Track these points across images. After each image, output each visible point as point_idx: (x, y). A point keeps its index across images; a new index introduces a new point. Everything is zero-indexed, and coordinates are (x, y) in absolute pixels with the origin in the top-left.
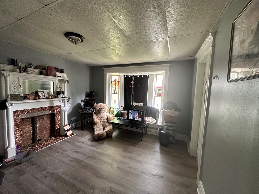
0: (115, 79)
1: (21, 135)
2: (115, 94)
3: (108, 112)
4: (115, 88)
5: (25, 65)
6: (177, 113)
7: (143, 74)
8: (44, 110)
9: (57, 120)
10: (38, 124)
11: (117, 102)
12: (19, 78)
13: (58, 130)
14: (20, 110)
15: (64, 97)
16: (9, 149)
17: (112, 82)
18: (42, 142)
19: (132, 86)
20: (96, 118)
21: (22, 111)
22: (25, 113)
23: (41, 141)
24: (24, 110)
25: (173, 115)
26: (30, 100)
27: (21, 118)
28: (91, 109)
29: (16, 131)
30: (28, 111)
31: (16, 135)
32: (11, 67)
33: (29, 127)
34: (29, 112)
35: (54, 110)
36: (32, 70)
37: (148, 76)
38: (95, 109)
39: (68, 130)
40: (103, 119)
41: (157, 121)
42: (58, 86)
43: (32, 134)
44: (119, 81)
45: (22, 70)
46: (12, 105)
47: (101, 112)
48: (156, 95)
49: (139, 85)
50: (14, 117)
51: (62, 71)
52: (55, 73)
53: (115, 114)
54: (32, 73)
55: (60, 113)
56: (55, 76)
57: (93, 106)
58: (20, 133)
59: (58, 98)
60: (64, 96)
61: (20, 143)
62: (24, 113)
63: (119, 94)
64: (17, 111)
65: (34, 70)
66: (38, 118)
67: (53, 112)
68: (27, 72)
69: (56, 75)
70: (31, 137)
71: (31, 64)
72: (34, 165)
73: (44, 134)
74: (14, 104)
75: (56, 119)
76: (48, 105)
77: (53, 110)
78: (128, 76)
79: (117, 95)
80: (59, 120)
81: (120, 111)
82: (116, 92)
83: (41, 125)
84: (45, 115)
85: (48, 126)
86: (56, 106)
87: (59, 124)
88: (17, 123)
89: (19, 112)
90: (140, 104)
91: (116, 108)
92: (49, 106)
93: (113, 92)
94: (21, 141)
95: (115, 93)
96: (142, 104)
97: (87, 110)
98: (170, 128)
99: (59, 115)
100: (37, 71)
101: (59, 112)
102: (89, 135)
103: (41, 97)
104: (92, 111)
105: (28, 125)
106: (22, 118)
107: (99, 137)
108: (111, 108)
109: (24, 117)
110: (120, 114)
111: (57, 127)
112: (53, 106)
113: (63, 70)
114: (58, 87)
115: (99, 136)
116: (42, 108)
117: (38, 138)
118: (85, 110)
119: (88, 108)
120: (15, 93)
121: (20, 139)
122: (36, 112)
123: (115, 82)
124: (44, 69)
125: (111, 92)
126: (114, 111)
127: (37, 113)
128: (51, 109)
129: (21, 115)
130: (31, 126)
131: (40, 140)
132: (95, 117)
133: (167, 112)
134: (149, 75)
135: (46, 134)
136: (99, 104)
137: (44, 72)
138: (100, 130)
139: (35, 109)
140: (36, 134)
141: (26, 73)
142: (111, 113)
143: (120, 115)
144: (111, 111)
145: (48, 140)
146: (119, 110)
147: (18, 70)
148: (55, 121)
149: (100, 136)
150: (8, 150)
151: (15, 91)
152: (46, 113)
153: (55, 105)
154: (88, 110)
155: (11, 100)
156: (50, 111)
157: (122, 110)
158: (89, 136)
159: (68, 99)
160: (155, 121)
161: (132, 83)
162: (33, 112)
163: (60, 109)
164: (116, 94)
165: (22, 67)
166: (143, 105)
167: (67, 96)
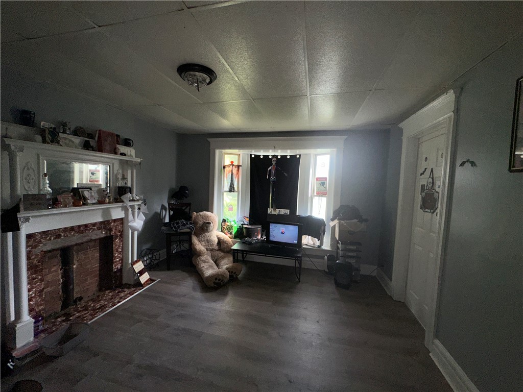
0: (232, 162)
1: (41, 291)
2: (230, 191)
3: (218, 229)
4: (232, 180)
5: (54, 126)
6: (363, 226)
7: (288, 153)
8: (92, 229)
9: (117, 251)
10: (75, 261)
11: (235, 208)
12: (38, 155)
13: (118, 274)
14: (40, 233)
15: (133, 200)
16: (18, 326)
17: (224, 167)
18: (87, 302)
19: (270, 177)
20: (197, 243)
21: (45, 233)
22: (51, 240)
23: (83, 301)
24: (49, 231)
25: (358, 230)
26: (65, 206)
27: (42, 251)
28: (187, 224)
29: (30, 282)
30: (56, 234)
31: (31, 293)
32: (22, 129)
33: (56, 271)
34: (59, 236)
35: (110, 230)
36: (66, 138)
37: (298, 156)
38: (195, 223)
39: (141, 273)
40: (211, 245)
41: (322, 243)
42: (118, 176)
43: (62, 288)
44: (238, 166)
45: (49, 138)
46: (27, 220)
47: (207, 230)
48: (315, 194)
49: (285, 174)
50: (27, 248)
51: (127, 143)
52: (116, 146)
53: (235, 234)
54: (68, 145)
55: (121, 236)
56: (116, 153)
57: (191, 217)
58: (38, 285)
59: (123, 202)
60: (133, 197)
61: (40, 311)
62: (48, 238)
63: (238, 191)
64: (34, 234)
65: (71, 139)
66: (75, 248)
67: (108, 235)
68: (58, 142)
69: (117, 151)
70: (61, 293)
71: (64, 125)
72: (96, 355)
73: (88, 286)
74: (32, 217)
75: (114, 249)
76: (98, 219)
77: (108, 229)
78: (257, 157)
79: (236, 194)
80: (120, 250)
81: (244, 226)
82: (234, 188)
83: (81, 265)
84: (91, 240)
85: (96, 265)
86: (115, 221)
87: (119, 261)
88: (33, 263)
89: (38, 237)
90: (283, 212)
91: (234, 221)
92: (101, 220)
93: (227, 188)
94: (41, 305)
95: (231, 189)
96: (288, 212)
97: (179, 227)
98: (352, 254)
99: (120, 239)
100: (77, 140)
101: (120, 233)
102: (189, 279)
103: (89, 201)
104: (189, 228)
105: (54, 266)
106: (45, 249)
107: (217, 281)
108: (224, 221)
109: (48, 247)
110: (245, 232)
111: (117, 266)
112: (108, 221)
113: (129, 139)
114: (118, 178)
115: (216, 279)
116: (86, 226)
117: (76, 296)
118: (175, 227)
119: (182, 222)
120: (29, 193)
121: (40, 301)
122: (74, 235)
123: (230, 168)
124: (91, 136)
125: (223, 187)
126: (232, 227)
127: (74, 238)
128: (105, 228)
129: (42, 243)
130: (61, 267)
131: (81, 299)
132: (195, 240)
133: (345, 224)
134: (300, 155)
135: (92, 283)
136: (201, 213)
137: (93, 143)
138: (211, 267)
139: (72, 229)
140: (71, 287)
141: (56, 144)
142: (226, 231)
143: (245, 234)
144: (225, 227)
145: (98, 296)
146: (242, 224)
147: (39, 138)
148: (113, 253)
149: (219, 280)
150: (16, 329)
151: (29, 187)
152: (94, 237)
153: (114, 218)
154: (182, 225)
155: (26, 209)
156: (104, 233)
157: (247, 225)
158: (191, 281)
159: (140, 203)
160: (318, 243)
161: (270, 170)
162: (67, 236)
163: (122, 227)
164: (233, 193)
165: (47, 132)
166: (288, 214)
167: (138, 198)
